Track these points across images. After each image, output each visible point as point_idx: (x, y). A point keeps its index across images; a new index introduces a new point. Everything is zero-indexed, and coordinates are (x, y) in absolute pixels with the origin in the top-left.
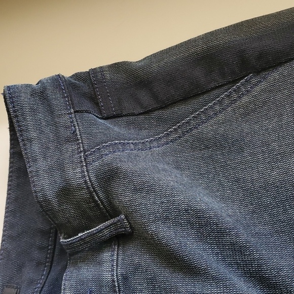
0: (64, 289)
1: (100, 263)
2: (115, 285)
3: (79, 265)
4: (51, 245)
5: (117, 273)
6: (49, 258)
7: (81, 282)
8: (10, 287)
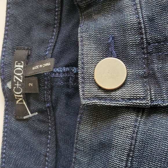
0: (82, 41)
1: (120, 11)
2: (141, 27)
3: (95, 17)
4: (58, 7)
5: (142, 15)
6: (56, 20)
7: (101, 31)
8: (21, 49)
